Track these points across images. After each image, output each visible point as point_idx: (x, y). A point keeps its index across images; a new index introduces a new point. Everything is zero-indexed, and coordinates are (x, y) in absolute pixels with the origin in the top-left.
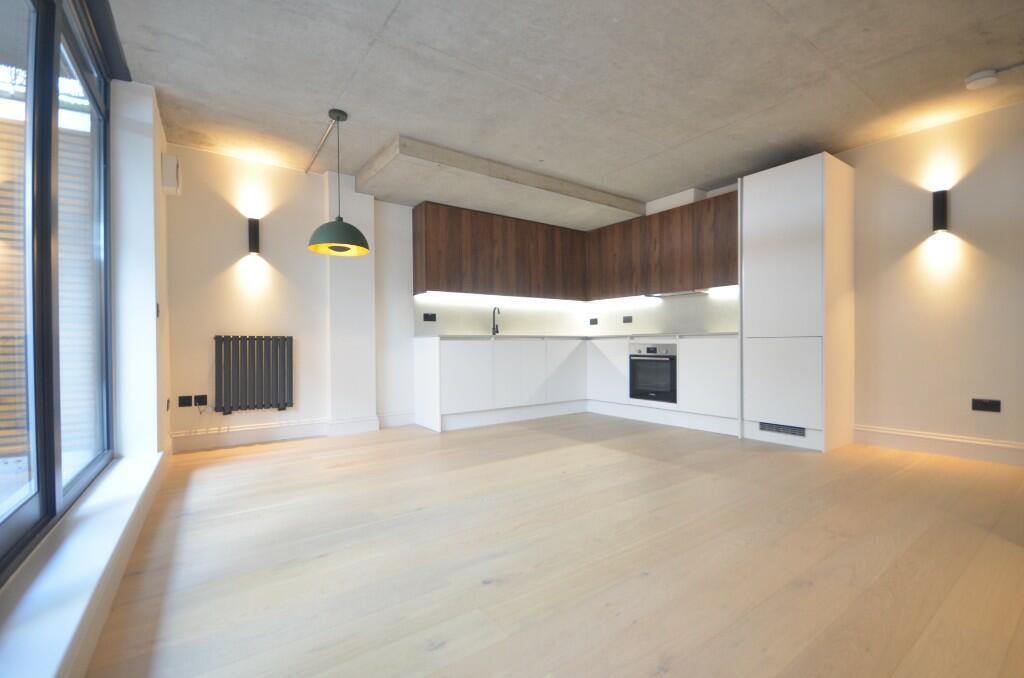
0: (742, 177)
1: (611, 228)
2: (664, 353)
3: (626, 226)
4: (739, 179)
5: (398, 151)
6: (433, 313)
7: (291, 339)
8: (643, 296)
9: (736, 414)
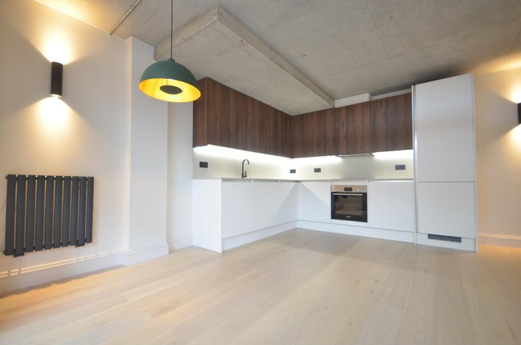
0: (414, 85)
1: (311, 114)
2: (358, 191)
3: (322, 114)
4: (412, 86)
5: (216, 18)
6: (206, 162)
7: (92, 179)
8: (334, 156)
9: (413, 229)
